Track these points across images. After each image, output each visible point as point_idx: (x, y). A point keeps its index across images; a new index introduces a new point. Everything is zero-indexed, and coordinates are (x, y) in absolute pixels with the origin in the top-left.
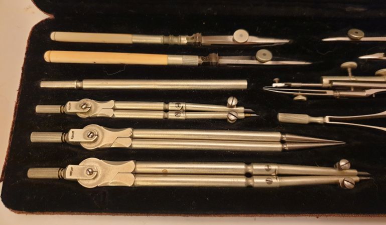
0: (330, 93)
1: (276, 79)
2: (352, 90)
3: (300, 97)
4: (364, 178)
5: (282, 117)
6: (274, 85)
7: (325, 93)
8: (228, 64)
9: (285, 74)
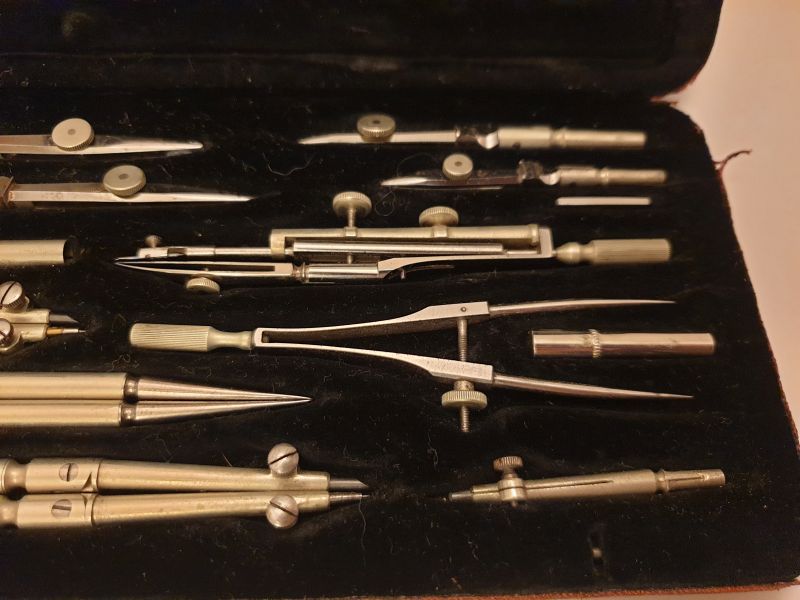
0: (283, 270)
1: (152, 239)
2: (350, 260)
3: (201, 283)
4: (345, 497)
5: (141, 335)
6: (143, 253)
7: (271, 269)
8: (36, 203)
9: (177, 226)
